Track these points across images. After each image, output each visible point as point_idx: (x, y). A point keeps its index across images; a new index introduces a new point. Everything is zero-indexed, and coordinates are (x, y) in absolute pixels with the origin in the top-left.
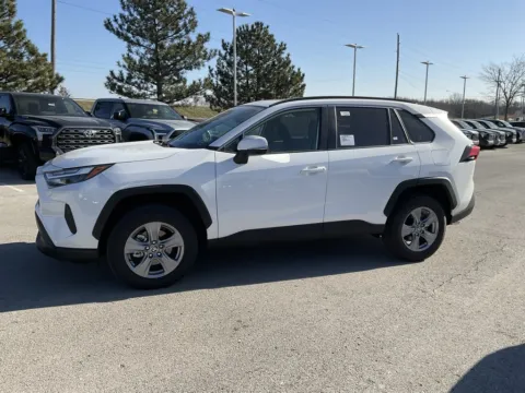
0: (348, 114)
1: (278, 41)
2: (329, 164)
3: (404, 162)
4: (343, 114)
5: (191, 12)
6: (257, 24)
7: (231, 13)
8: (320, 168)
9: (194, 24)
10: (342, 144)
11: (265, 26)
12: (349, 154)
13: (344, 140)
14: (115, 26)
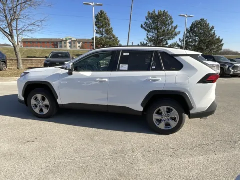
0: (128, 54)
1: (211, 26)
2: (110, 78)
3: (155, 81)
4: (125, 54)
5: (171, 19)
6: (202, 20)
7: (185, 16)
8: (105, 80)
9: (172, 23)
10: (121, 69)
11: (205, 20)
12: (124, 74)
13: (122, 67)
14: (144, 26)
